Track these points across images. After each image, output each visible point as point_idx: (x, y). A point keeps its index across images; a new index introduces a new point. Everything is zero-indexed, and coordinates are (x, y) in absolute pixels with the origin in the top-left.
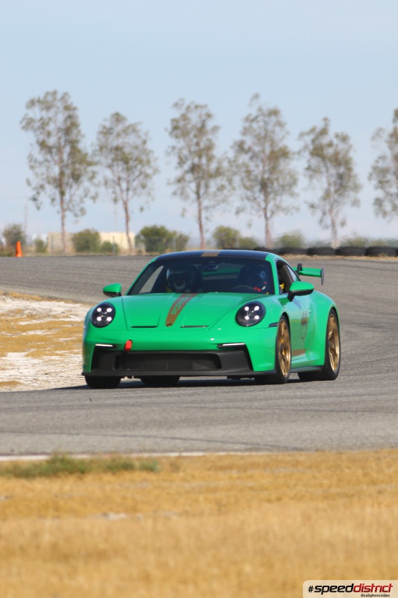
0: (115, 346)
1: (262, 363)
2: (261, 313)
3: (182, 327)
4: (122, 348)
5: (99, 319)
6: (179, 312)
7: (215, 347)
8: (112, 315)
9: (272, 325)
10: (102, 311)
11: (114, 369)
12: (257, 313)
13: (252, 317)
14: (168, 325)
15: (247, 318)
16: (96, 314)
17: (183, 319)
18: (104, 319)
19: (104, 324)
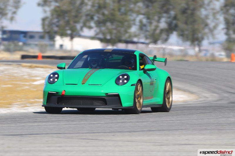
0: (57, 93)
1: (126, 103)
2: (128, 79)
3: (89, 85)
4: (61, 94)
5: (51, 80)
6: (88, 78)
7: (104, 95)
8: (57, 78)
9: (132, 85)
10: (53, 76)
11: (56, 104)
12: (126, 79)
13: (123, 81)
14: (82, 84)
15: (121, 81)
16: (50, 77)
17: (90, 81)
18: (54, 80)
19: (53, 82)
